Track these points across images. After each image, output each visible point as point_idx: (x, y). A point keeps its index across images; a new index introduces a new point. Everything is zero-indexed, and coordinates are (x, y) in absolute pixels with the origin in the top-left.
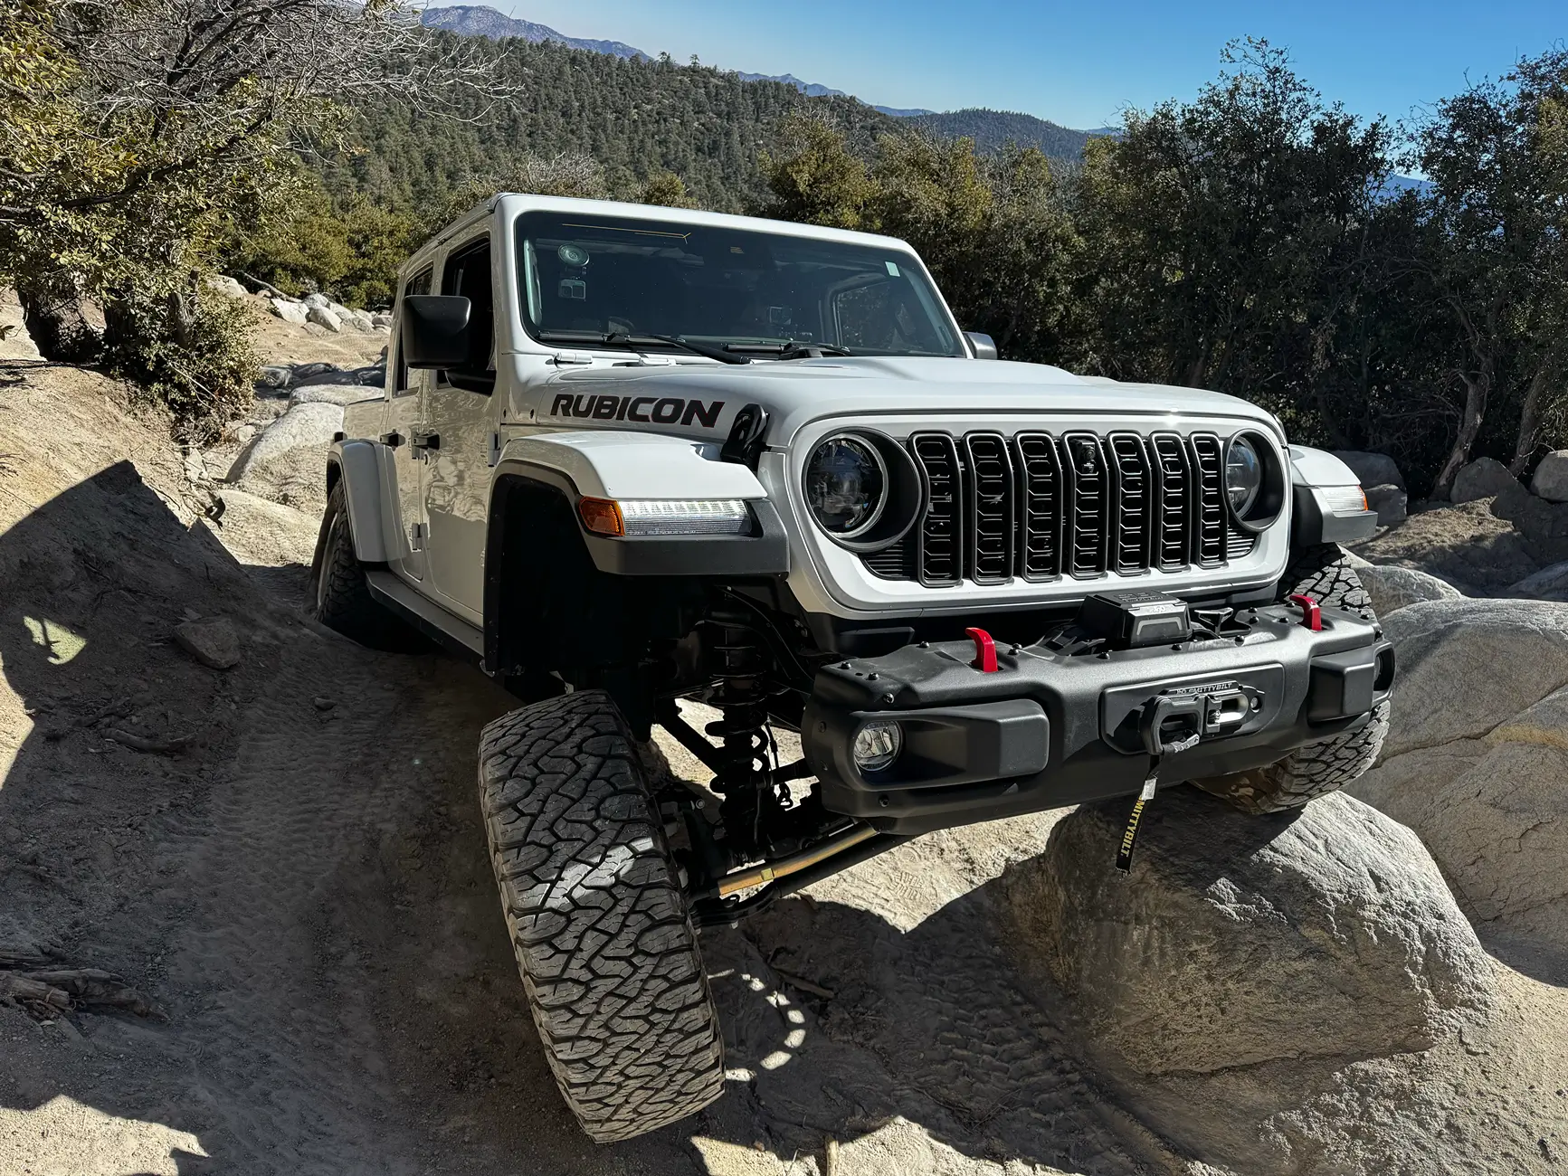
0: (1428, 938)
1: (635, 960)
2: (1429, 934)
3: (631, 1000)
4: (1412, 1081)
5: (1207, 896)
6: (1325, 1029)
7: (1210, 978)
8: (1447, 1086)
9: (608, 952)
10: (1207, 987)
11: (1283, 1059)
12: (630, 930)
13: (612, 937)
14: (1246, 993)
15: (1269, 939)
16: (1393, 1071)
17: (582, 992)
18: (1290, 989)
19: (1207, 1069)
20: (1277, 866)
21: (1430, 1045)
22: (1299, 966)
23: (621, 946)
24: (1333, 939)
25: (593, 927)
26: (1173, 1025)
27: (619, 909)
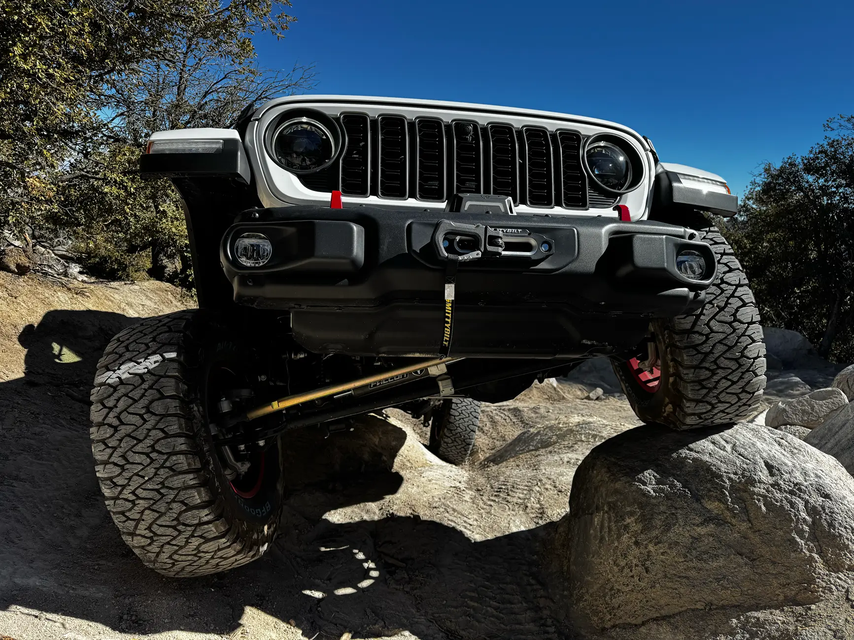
0: (813, 511)
1: (145, 416)
2: (814, 508)
3: (140, 441)
4: (796, 626)
5: (635, 481)
6: (724, 583)
7: (637, 543)
8: (827, 631)
9: (131, 410)
10: (635, 551)
11: (693, 610)
12: (146, 398)
13: (135, 401)
14: (663, 554)
15: (676, 509)
16: (781, 618)
17: (112, 433)
18: (695, 549)
19: (639, 621)
20: (689, 459)
21: (816, 600)
22: (702, 530)
23: (139, 407)
24: (728, 508)
25: (126, 395)
26: (616, 587)
27: (143, 386)
